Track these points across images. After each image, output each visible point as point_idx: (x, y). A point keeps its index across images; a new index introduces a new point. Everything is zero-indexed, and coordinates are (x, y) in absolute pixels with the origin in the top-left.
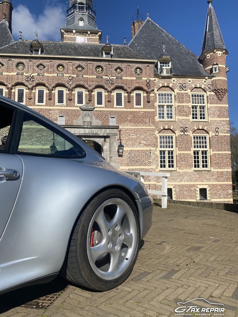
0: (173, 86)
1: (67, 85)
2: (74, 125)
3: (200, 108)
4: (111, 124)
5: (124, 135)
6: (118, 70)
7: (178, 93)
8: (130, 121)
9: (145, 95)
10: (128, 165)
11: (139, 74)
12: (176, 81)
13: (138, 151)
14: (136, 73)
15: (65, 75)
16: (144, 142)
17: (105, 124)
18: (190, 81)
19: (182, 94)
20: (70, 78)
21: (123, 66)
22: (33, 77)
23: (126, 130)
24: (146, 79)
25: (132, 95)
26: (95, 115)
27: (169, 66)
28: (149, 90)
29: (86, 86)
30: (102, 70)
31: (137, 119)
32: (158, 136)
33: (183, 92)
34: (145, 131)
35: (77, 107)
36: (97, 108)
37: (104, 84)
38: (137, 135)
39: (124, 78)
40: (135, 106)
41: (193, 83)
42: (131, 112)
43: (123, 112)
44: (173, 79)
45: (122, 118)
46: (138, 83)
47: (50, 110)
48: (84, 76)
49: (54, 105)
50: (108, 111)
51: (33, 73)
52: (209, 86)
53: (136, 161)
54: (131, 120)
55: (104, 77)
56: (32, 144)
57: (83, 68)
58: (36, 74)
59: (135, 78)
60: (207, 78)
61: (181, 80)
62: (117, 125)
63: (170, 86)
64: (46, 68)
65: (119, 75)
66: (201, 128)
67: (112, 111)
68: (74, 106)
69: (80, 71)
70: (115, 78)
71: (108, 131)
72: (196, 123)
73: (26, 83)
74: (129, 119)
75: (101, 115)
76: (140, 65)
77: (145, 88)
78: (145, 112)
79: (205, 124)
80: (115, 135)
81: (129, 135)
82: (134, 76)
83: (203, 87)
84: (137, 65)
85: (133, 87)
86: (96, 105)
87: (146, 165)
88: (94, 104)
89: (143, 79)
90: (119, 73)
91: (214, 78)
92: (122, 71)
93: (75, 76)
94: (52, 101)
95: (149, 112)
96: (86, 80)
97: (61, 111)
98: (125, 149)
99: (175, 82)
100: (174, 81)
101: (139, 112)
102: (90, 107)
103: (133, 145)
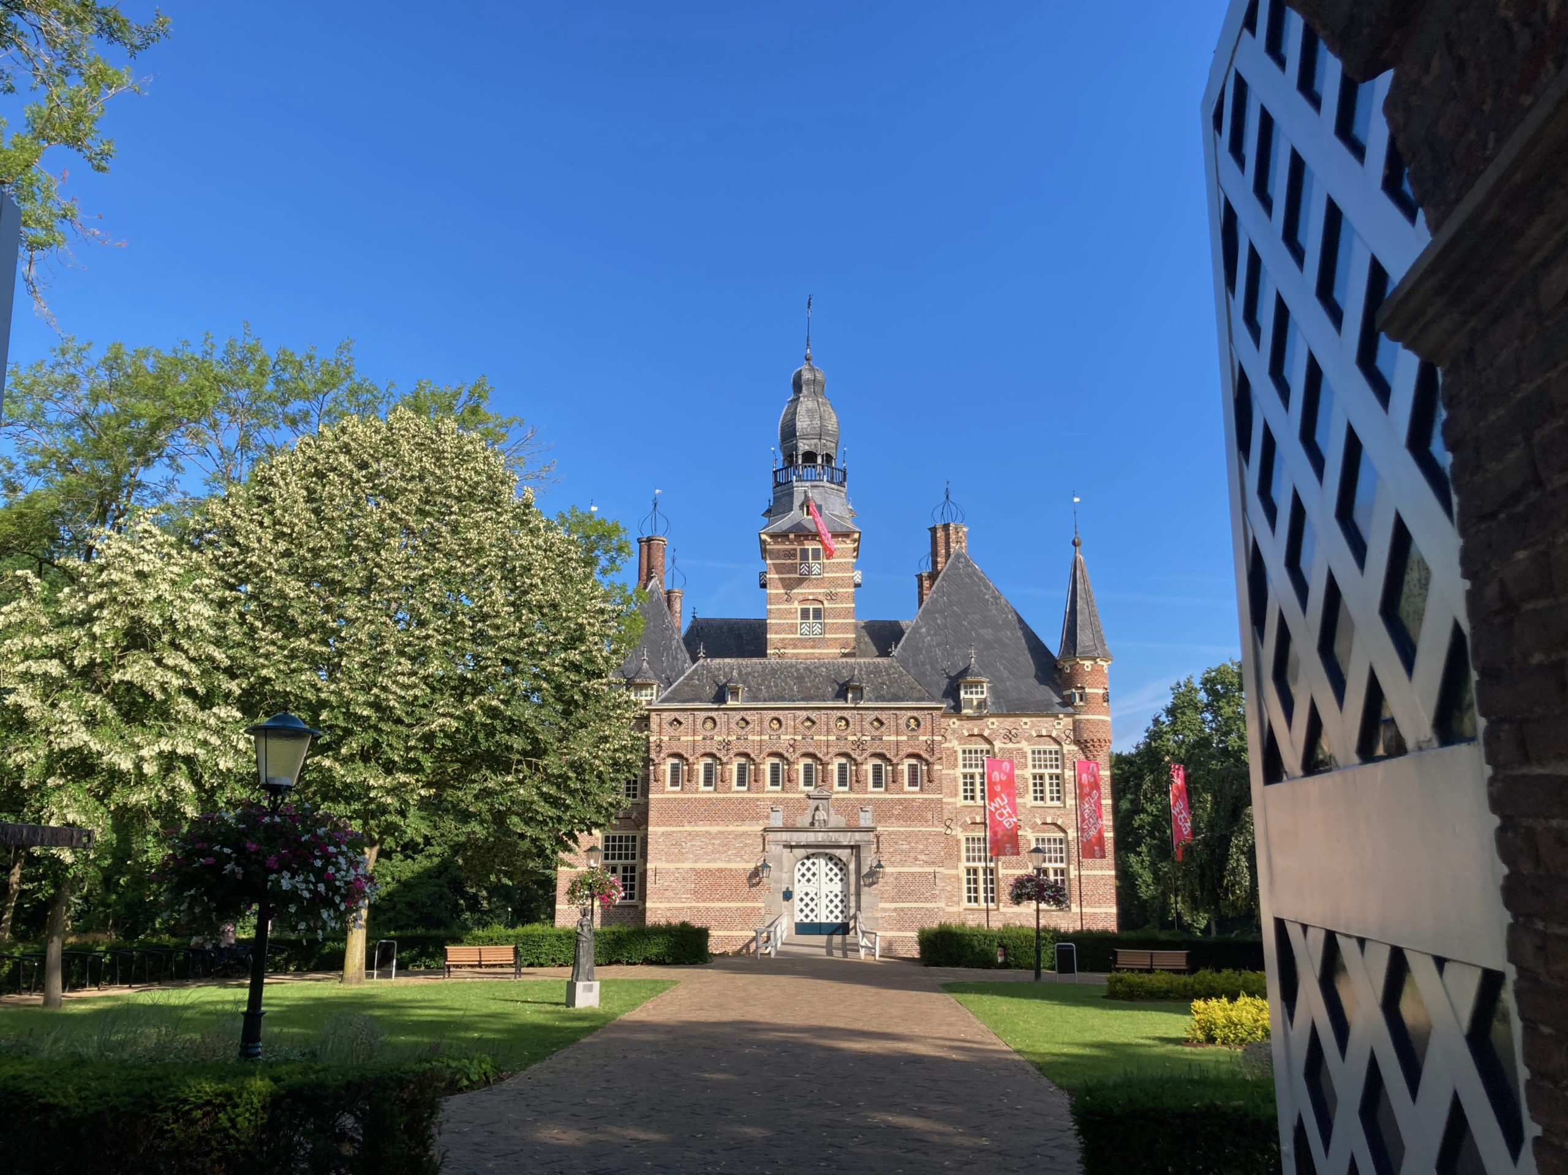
0: (990, 735)
1: (786, 755)
2: (798, 825)
3: (1051, 778)
4: (863, 823)
5: (886, 844)
6: (876, 724)
7: (1001, 749)
8: (898, 817)
9: (925, 768)
10: (893, 901)
11: (913, 730)
12: (996, 723)
13: (912, 874)
14: (908, 726)
15: (782, 737)
16: (923, 857)
17: (853, 823)
18: (1026, 723)
19: (1010, 751)
20: (792, 742)
21: (884, 716)
22: (729, 743)
23: (890, 834)
24: (925, 738)
25: (900, 767)
26: (833, 806)
27: (982, 693)
28: (931, 760)
29: (819, 755)
30: (847, 724)
31: (909, 812)
32: (962, 837)
33: (1010, 745)
34: (926, 836)
35: (802, 792)
36: (838, 793)
37: (849, 751)
38: (909, 843)
39: (884, 738)
40: (907, 788)
41: (1031, 728)
42: (899, 799)
43: (885, 800)
44: (992, 720)
45: (883, 811)
46: (911, 746)
47: (758, 800)
48: (816, 738)
49: (763, 792)
50: (857, 799)
51: (728, 734)
52: (1067, 732)
53: (909, 894)
54: (899, 815)
55: (851, 738)
56: (729, 862)
57: (814, 723)
58: (734, 737)
59: (905, 738)
60: (1061, 716)
61: (1008, 723)
62: (872, 825)
63: (986, 734)
64: (751, 726)
65: (878, 733)
66: (1049, 821)
67: (864, 800)
68: (797, 792)
69: (808, 728)
70: (869, 738)
71: (857, 836)
72: (1039, 810)
73: (718, 755)
74: (896, 813)
75: (844, 807)
76: (915, 714)
77: (925, 755)
78: (926, 800)
79: (1058, 813)
80: (870, 842)
81: (896, 843)
82: (903, 734)
83: (1054, 735)
84: (910, 713)
85: (902, 753)
86: (836, 788)
87: (927, 900)
88: (832, 787)
89: (922, 738)
90: (877, 729)
91: (1077, 717)
92: (882, 723)
93: (799, 738)
94: (760, 784)
95: (932, 800)
96: (818, 744)
97: (777, 801)
98: (888, 870)
99: (994, 727)
100: (993, 723)
101: (913, 800)
102: (825, 793)
103: (902, 863)
